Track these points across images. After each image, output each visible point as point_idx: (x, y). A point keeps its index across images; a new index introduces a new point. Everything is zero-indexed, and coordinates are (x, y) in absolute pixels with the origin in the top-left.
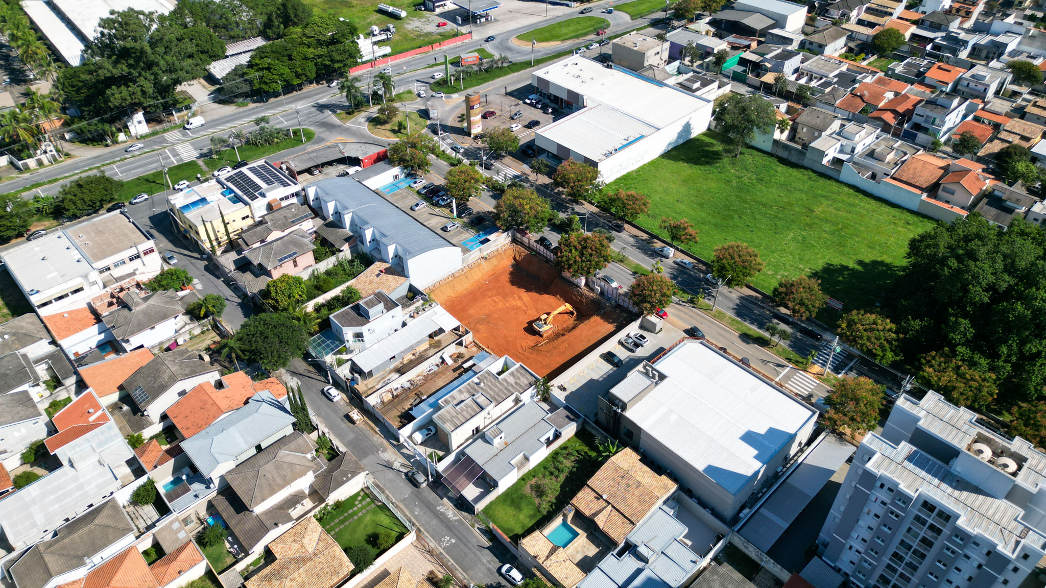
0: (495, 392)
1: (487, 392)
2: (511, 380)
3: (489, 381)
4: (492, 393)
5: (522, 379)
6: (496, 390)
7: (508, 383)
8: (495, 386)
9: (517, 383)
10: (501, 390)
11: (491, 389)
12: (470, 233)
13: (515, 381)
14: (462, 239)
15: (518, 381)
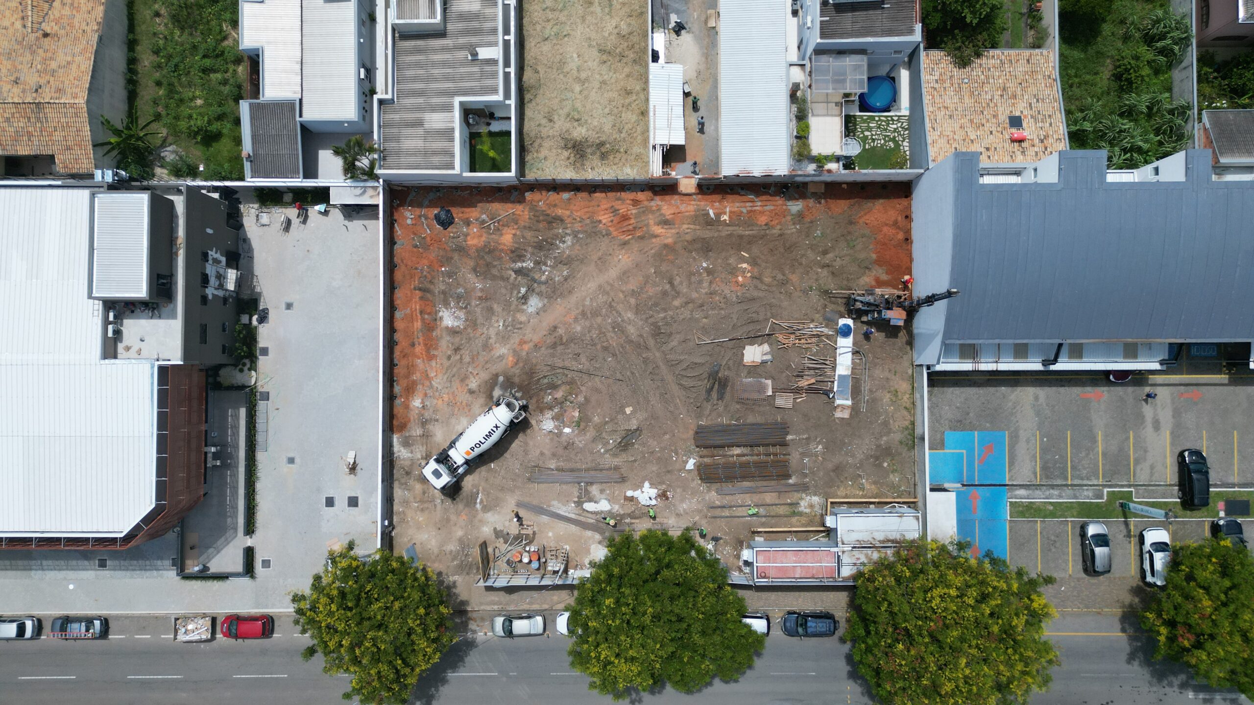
0: (434, 64)
1: (445, 49)
6: (436, 71)
11: (444, 64)
12: (1031, 492)
13: (427, 126)
14: (1022, 448)
15: (420, 131)
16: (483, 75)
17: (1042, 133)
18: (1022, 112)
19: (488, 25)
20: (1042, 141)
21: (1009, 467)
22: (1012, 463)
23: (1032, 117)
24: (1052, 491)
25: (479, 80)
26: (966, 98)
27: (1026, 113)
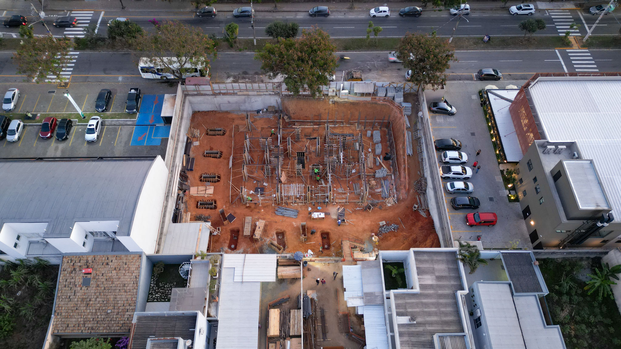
0: (436, 314)
1: (431, 323)
2: (429, 280)
3: (412, 305)
4: (434, 319)
5: (436, 267)
6: (434, 310)
7: (431, 287)
8: (426, 305)
9: (439, 278)
10: (437, 305)
11: (430, 314)
12: (125, 123)
13: (434, 277)
14: (125, 138)
15: (437, 274)
16: (405, 306)
17: (73, 275)
18: (81, 289)
19: (405, 339)
20: (75, 269)
21: (132, 132)
22: (131, 133)
23: (76, 286)
24: (115, 123)
25: (406, 303)
26: (112, 299)
27: (79, 288)
